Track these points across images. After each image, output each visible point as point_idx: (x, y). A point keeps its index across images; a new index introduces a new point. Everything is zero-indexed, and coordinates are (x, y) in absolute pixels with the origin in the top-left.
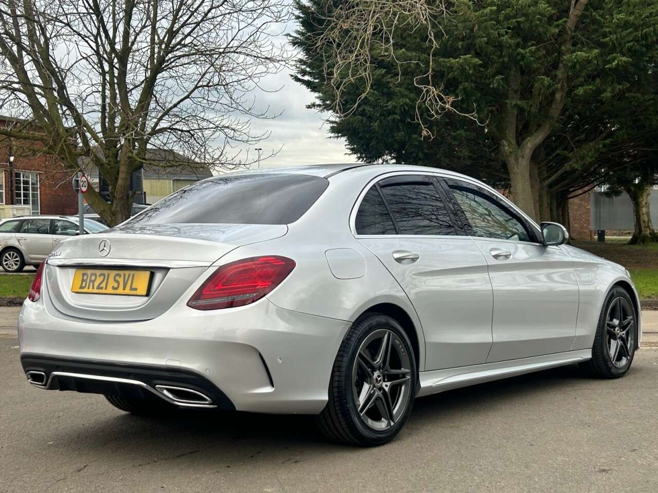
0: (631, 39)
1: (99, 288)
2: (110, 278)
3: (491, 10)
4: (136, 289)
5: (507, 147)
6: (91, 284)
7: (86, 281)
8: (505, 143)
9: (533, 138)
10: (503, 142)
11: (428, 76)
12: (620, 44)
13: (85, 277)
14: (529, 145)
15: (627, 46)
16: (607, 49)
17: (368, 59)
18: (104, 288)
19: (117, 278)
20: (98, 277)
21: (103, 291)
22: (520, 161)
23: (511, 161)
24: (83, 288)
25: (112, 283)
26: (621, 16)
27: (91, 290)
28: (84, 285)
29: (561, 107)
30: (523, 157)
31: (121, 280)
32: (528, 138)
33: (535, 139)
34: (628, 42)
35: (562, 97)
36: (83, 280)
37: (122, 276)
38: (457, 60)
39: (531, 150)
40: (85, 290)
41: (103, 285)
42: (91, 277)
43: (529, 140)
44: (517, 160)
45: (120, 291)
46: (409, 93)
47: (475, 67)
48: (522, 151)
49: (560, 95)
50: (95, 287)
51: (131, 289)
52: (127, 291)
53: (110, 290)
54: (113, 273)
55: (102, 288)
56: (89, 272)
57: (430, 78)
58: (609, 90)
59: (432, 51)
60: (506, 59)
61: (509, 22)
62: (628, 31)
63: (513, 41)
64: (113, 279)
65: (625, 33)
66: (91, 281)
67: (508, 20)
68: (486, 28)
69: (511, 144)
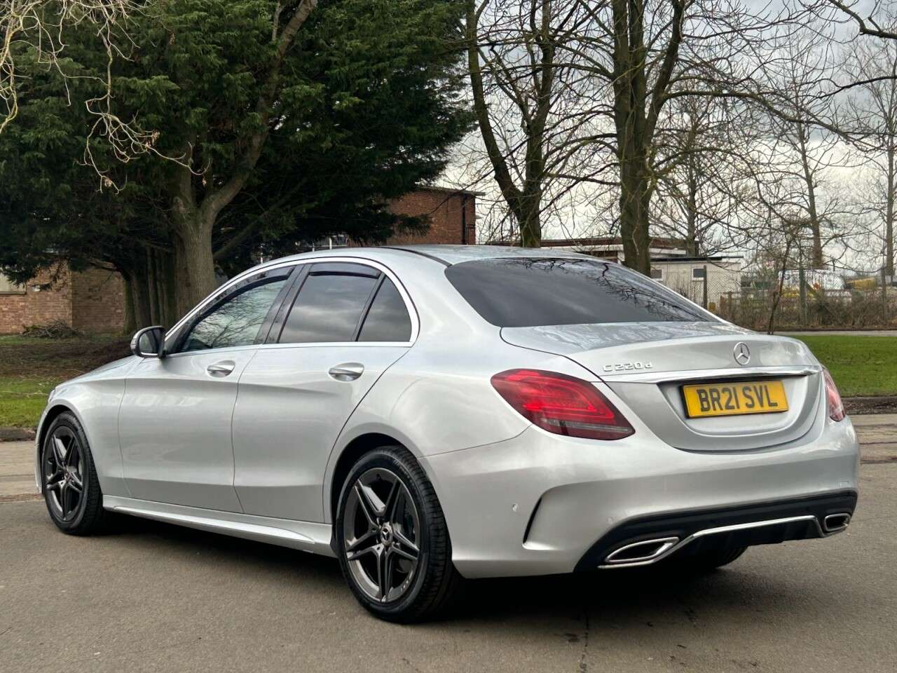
0: (361, 74)
1: (728, 407)
2: (738, 395)
4: (775, 405)
5: (182, 207)
6: (716, 403)
7: (706, 399)
8: (180, 201)
9: (219, 196)
10: (177, 200)
11: (106, 99)
12: (348, 82)
13: (703, 396)
14: (213, 206)
15: (357, 83)
17: (11, 66)
18: (736, 407)
19: (748, 392)
20: (721, 394)
21: (736, 411)
22: (201, 227)
23: (191, 227)
24: (708, 409)
25: (743, 401)
26: (354, 42)
27: (718, 412)
28: (706, 406)
29: (257, 156)
30: (205, 222)
31: (753, 394)
32: (212, 196)
33: (221, 198)
34: (359, 77)
36: (702, 400)
37: (752, 389)
38: (147, 81)
39: (216, 211)
40: (711, 412)
41: (733, 403)
42: (711, 395)
43: (214, 199)
44: (196, 225)
45: (757, 408)
46: (64, 123)
47: (170, 92)
48: (203, 212)
49: (259, 140)
50: (724, 407)
51: (771, 405)
52: (767, 408)
53: (744, 409)
54: (739, 387)
55: (732, 408)
56: (707, 388)
57: (108, 103)
58: (329, 138)
59: (109, 64)
60: (206, 86)
61: (216, 35)
62: (360, 63)
63: (220, 62)
64: (742, 394)
65: (355, 65)
66: (713, 400)
67: (214, 32)
68: (186, 41)
69: (188, 202)
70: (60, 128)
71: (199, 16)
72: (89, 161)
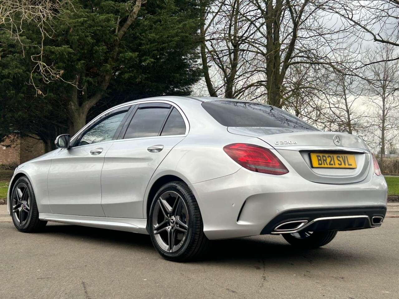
0: (155, 49)
1: (330, 164)
2: (335, 160)
3: (84, 20)
4: (351, 165)
5: (73, 106)
6: (325, 162)
8: (72, 104)
9: (90, 102)
11: (40, 56)
12: (149, 52)
13: (319, 158)
14: (87, 106)
15: (153, 53)
16: (143, 54)
18: (334, 164)
19: (339, 158)
20: (327, 158)
21: (334, 166)
22: (81, 115)
23: (76, 114)
24: (321, 164)
25: (337, 162)
27: (326, 166)
29: (107, 84)
30: (83, 113)
31: (341, 159)
32: (87, 102)
33: (91, 103)
34: (154, 51)
35: (109, 79)
36: (319, 160)
37: (341, 157)
38: (60, 48)
39: (88, 109)
40: (323, 166)
41: (332, 162)
42: (323, 158)
43: (87, 103)
44: (79, 115)
45: (343, 166)
46: (21, 66)
47: (69, 53)
48: (82, 110)
49: (108, 77)
50: (328, 164)
51: (349, 165)
52: (347, 166)
53: (337, 166)
54: (335, 156)
55: (332, 164)
56: (321, 155)
59: (43, 40)
60: (86, 51)
62: (155, 44)
63: (92, 41)
64: (336, 159)
65: (152, 45)
66: (324, 160)
67: (90, 28)
68: (77, 31)
69: (76, 105)
70: (19, 68)
72: (31, 83)
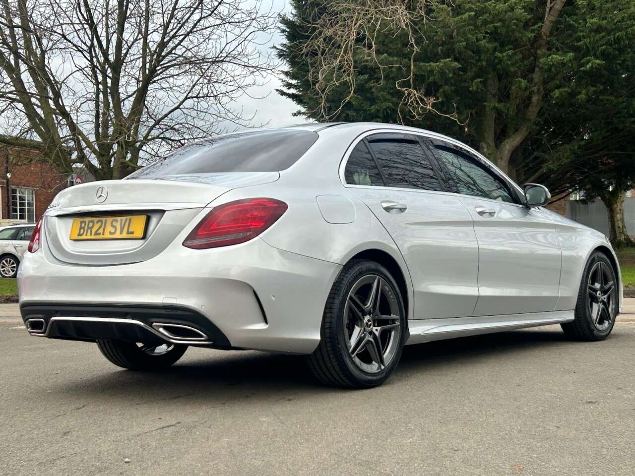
0: (604, 43)
1: (96, 234)
4: (132, 233)
5: (486, 149)
6: (89, 231)
7: (84, 228)
8: (485, 145)
9: (511, 140)
10: (482, 145)
11: (409, 79)
12: (593, 48)
13: (83, 225)
14: (507, 147)
15: (600, 50)
16: (582, 53)
17: (351, 64)
18: (101, 234)
19: (115, 224)
20: (95, 224)
21: (101, 237)
22: (499, 163)
24: (82, 235)
26: (594, 20)
27: (89, 237)
28: (82, 232)
29: (537, 110)
30: (501, 158)
31: (118, 225)
32: (507, 140)
33: (513, 141)
34: (602, 46)
35: (538, 100)
36: (81, 228)
37: (119, 222)
38: (437, 64)
39: (509, 151)
40: (84, 237)
41: (101, 231)
42: (89, 224)
43: (508, 142)
45: (118, 235)
46: (392, 97)
47: (455, 71)
48: (500, 152)
49: (537, 98)
50: (93, 234)
51: (128, 233)
52: (124, 235)
53: (107, 236)
54: (110, 220)
55: (99, 234)
56: (87, 220)
57: (411, 81)
58: (584, 91)
59: (412, 56)
60: (484, 63)
61: (487, 27)
62: (601, 35)
63: (491, 46)
64: (110, 224)
65: (598, 37)
66: (88, 228)
67: (486, 25)
68: (464, 33)
69: (490, 145)
70: (389, 101)
71: (469, 16)
72: (400, 121)
